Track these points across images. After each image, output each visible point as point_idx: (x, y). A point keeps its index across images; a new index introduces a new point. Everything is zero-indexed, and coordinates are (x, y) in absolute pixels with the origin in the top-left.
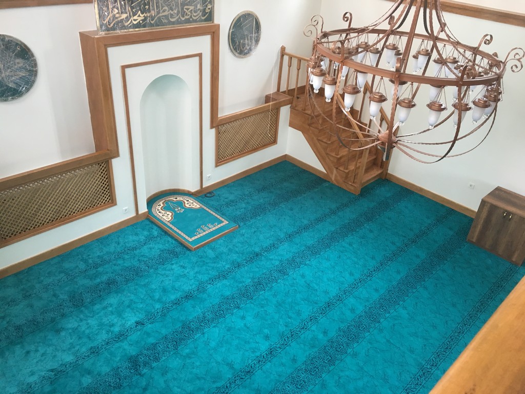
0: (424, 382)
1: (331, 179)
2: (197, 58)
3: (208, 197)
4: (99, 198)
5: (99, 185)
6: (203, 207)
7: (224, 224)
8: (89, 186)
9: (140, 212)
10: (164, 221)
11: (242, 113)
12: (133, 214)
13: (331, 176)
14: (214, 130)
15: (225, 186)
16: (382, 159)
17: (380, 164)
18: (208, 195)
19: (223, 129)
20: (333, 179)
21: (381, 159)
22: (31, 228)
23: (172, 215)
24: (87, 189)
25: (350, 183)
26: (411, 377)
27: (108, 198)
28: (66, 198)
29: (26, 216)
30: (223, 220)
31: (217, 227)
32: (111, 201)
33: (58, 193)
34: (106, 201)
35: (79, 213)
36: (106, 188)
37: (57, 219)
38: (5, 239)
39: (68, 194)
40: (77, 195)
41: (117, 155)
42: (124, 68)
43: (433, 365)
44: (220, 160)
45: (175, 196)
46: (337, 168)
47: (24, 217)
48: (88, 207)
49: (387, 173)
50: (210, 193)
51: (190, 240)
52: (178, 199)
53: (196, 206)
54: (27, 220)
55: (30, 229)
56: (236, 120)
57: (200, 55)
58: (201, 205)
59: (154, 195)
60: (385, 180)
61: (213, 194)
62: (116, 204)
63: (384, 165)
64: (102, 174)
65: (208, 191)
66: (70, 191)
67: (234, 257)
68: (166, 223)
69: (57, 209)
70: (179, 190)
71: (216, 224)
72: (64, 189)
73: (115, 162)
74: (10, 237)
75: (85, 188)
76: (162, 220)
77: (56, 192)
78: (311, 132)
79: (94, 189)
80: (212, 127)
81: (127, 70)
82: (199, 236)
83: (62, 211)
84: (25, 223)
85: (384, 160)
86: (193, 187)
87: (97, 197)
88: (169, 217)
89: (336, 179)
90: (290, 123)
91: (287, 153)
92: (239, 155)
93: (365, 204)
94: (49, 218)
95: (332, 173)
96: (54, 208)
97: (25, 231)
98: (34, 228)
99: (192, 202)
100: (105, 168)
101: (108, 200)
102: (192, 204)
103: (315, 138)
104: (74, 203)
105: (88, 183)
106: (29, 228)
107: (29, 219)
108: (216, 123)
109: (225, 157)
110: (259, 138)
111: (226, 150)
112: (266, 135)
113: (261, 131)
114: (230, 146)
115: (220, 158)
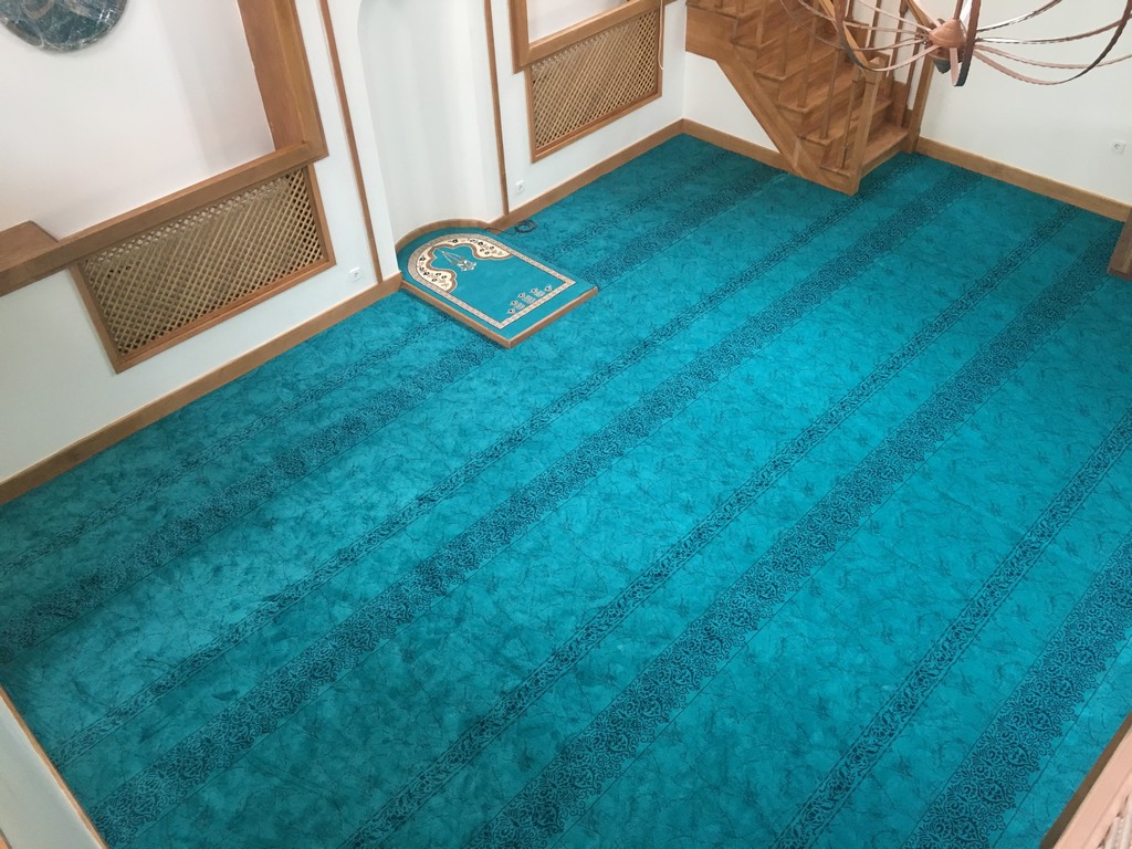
1: (790, 166)
3: (522, 232)
4: (299, 252)
5: (295, 223)
6: (516, 253)
7: (566, 286)
8: (275, 228)
9: (386, 277)
10: (438, 291)
11: (579, 30)
12: (372, 283)
13: (789, 157)
14: (521, 76)
15: (557, 204)
16: (906, 106)
17: (900, 116)
18: (522, 228)
19: (541, 70)
20: (795, 165)
21: (902, 106)
22: (174, 327)
23: (453, 276)
24: (272, 234)
25: (835, 170)
26: (998, 562)
27: (316, 252)
28: (233, 257)
29: (160, 302)
30: (563, 278)
31: (552, 295)
32: (322, 256)
33: (215, 247)
34: (313, 257)
35: (262, 287)
36: (310, 229)
37: (221, 304)
38: (126, 352)
39: (235, 248)
40: (254, 248)
41: (323, 152)
43: (1042, 535)
44: (542, 146)
45: (453, 237)
46: (803, 138)
47: (155, 305)
48: (280, 274)
49: (918, 139)
50: (525, 223)
51: (501, 327)
52: (459, 242)
53: (500, 253)
54: (163, 310)
55: (171, 329)
56: (567, 48)
58: (511, 250)
59: (407, 237)
60: (914, 154)
61: (532, 226)
62: (335, 264)
63: (910, 120)
64: (298, 199)
65: (521, 219)
66: (238, 241)
67: (599, 353)
68: (444, 294)
69: (218, 283)
70: (459, 222)
71: (550, 287)
72: (227, 238)
73: (321, 169)
74: (135, 347)
75: (267, 233)
76: (434, 289)
77: (210, 246)
78: (738, 58)
79: (286, 232)
80: (517, 69)
82: (517, 316)
83: (229, 287)
84: (160, 316)
85: (911, 107)
86: (490, 213)
87: (295, 250)
88: (448, 280)
89: (801, 167)
90: (687, 43)
91: (685, 115)
92: (580, 131)
93: (872, 215)
94: (206, 303)
95: (792, 151)
96: (213, 281)
97: (162, 334)
98: (179, 325)
99: (490, 245)
100: (302, 184)
101: (317, 255)
102: (492, 250)
103: (749, 74)
104: (251, 267)
105: (273, 221)
106: (169, 325)
107: (167, 309)
108: (524, 58)
109: (551, 138)
110: (621, 85)
111: (553, 122)
112: (635, 78)
113: (624, 69)
114: (560, 111)
115: (541, 142)
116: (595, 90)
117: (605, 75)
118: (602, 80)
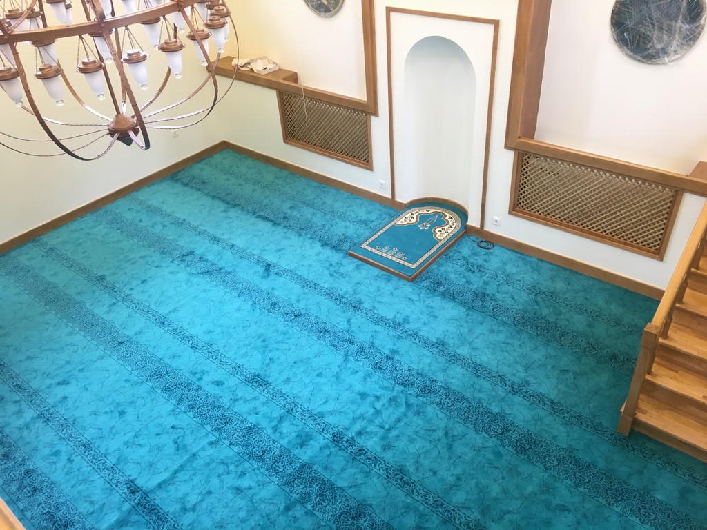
0: (120, 492)
2: (491, 28)
3: (479, 245)
4: (359, 152)
7: (409, 265)
9: (396, 199)
14: (511, 153)
19: (532, 161)
22: (307, 142)
28: (332, 131)
30: (418, 263)
31: (402, 262)
32: (369, 162)
33: (326, 122)
35: (341, 154)
39: (333, 128)
41: (376, 114)
42: (389, 10)
48: (349, 155)
52: (450, 220)
53: (442, 236)
54: (304, 132)
57: (496, 23)
58: (443, 242)
61: (489, 247)
62: (372, 170)
68: (392, 223)
69: (325, 138)
71: (406, 259)
72: (331, 121)
73: (374, 121)
74: (293, 138)
76: (397, 219)
77: (324, 119)
80: (507, 147)
81: (393, 15)
82: (373, 250)
92: (561, 225)
94: (319, 142)
99: (449, 231)
100: (365, 122)
102: (445, 232)
104: (338, 142)
109: (533, 210)
110: (617, 222)
111: (536, 201)
112: (636, 227)
113: (622, 212)
114: (545, 199)
115: (522, 207)
116: (585, 207)
117: (598, 203)
118: (595, 204)
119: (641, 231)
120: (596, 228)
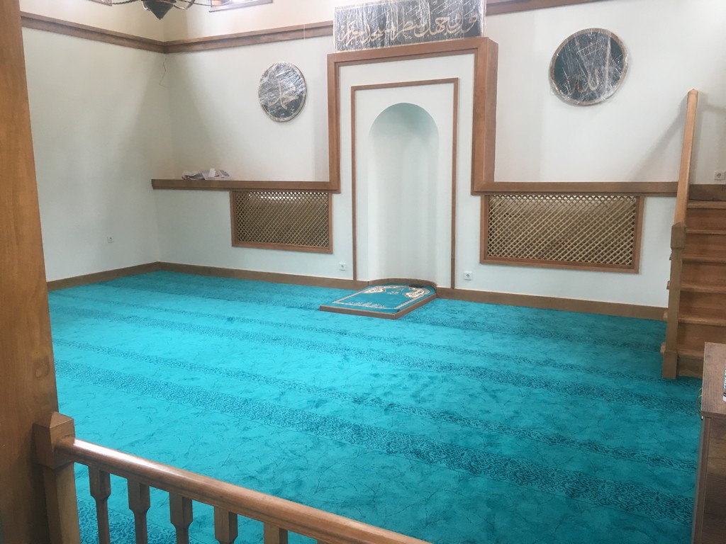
2: (451, 86)
6: (417, 298)
8: (310, 218)
9: (359, 279)
14: (478, 198)
24: (307, 221)
28: (288, 222)
32: (328, 246)
35: (297, 245)
38: (240, 240)
40: (298, 222)
41: (337, 191)
48: (306, 243)
56: (522, 193)
57: (455, 82)
58: (420, 297)
62: (332, 253)
66: (292, 215)
68: (360, 293)
71: (384, 306)
72: (288, 211)
73: (335, 199)
76: (364, 291)
79: (314, 223)
81: (358, 93)
82: (347, 304)
83: (284, 235)
84: (255, 232)
92: (533, 262)
97: (253, 241)
98: (260, 241)
100: (326, 202)
104: (295, 231)
105: (309, 214)
106: (257, 239)
107: (258, 230)
109: (503, 254)
110: (587, 245)
111: (506, 243)
112: (606, 246)
113: (591, 233)
114: (515, 239)
115: (493, 253)
116: (554, 237)
117: (567, 229)
118: (564, 232)
119: (612, 249)
120: (568, 258)
